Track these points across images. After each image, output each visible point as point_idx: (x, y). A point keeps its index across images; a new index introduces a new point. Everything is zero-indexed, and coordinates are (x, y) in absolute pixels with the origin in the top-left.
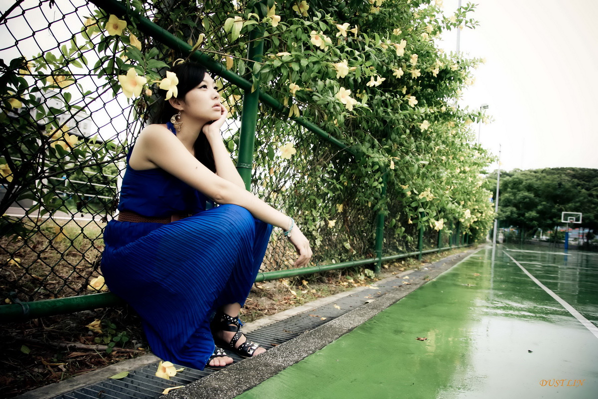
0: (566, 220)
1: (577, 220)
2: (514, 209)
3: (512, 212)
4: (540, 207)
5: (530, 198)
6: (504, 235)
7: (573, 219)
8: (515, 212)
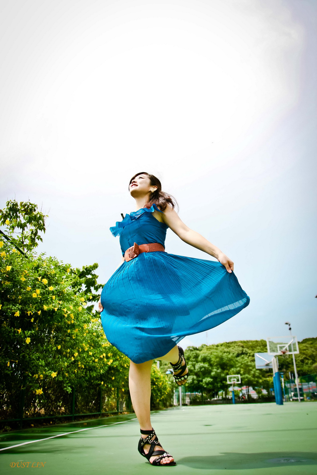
0: (231, 381)
1: (238, 380)
2: (195, 377)
3: (193, 380)
4: (213, 374)
5: (205, 368)
6: (190, 399)
7: (235, 380)
8: (195, 380)
